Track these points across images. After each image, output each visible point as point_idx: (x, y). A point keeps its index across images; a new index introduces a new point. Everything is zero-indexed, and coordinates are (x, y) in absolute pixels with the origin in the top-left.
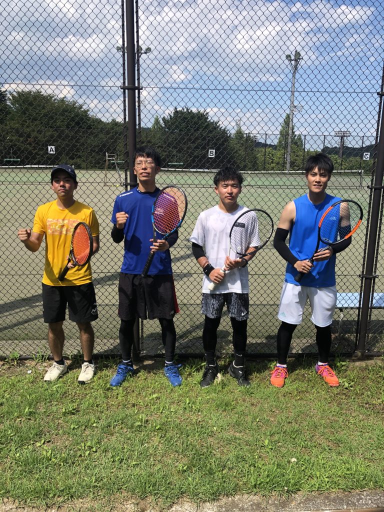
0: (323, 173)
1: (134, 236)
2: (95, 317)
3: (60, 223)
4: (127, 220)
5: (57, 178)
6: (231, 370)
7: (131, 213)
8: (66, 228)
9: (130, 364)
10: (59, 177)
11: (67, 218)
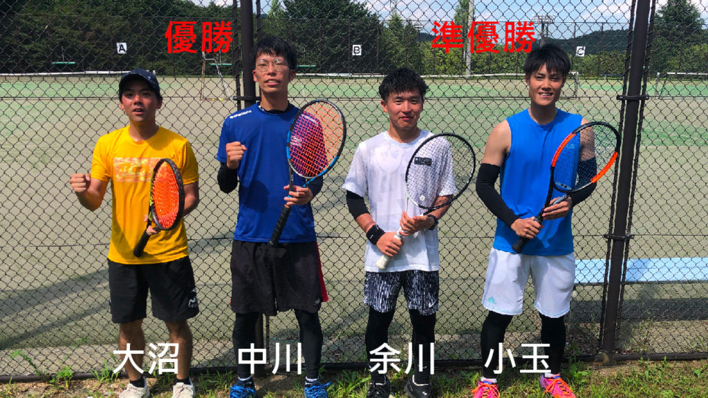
0: (554, 75)
1: (254, 182)
2: (194, 311)
3: (135, 164)
4: (243, 155)
5: (129, 90)
6: (409, 389)
7: (249, 143)
8: (144, 172)
9: (250, 383)
10: (133, 89)
11: (147, 155)
